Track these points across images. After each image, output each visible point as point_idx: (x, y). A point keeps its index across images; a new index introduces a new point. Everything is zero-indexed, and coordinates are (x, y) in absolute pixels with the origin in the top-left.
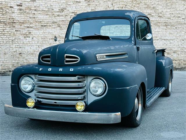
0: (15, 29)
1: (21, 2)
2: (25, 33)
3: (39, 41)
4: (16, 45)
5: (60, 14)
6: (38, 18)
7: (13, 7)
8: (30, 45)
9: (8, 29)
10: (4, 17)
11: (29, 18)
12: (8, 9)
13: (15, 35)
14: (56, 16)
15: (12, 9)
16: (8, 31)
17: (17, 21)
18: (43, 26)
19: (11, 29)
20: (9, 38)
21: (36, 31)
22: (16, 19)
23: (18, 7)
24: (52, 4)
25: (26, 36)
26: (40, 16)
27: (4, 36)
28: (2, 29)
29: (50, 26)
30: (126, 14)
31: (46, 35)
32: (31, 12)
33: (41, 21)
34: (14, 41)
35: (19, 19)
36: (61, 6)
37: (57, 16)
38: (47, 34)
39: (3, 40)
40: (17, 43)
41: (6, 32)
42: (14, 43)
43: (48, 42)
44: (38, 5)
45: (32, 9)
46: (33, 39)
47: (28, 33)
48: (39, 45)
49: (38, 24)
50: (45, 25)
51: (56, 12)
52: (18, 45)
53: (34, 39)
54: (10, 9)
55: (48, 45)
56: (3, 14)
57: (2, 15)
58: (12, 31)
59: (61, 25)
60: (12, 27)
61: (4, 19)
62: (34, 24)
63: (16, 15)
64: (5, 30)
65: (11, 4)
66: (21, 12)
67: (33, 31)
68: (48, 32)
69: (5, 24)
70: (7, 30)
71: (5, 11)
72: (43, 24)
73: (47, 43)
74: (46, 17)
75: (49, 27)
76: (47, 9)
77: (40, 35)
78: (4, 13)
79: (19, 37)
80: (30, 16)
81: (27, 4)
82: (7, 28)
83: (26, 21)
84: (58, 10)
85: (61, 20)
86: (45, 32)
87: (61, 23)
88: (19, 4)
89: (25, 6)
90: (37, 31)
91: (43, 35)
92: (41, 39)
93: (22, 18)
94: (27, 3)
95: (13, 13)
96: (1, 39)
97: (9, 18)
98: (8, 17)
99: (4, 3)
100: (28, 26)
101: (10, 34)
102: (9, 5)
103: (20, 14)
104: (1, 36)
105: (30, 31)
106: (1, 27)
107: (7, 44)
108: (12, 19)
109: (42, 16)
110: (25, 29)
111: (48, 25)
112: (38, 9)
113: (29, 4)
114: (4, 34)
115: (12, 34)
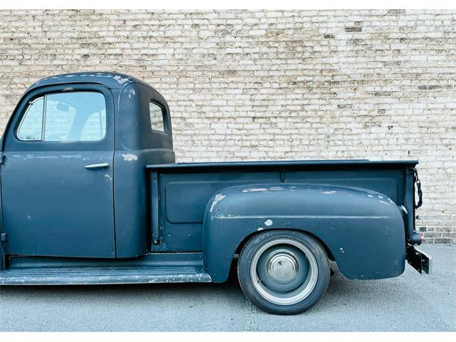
0: (337, 102)
1: (360, 19)
2: (364, 113)
3: (411, 136)
4: (337, 151)
6: (408, 65)
7: (333, 37)
8: (381, 148)
9: (316, 103)
10: (307, 67)
11: (380, 65)
12: (318, 42)
13: (336, 120)
15: (332, 41)
16: (317, 107)
18: (425, 88)
19: (324, 102)
20: (317, 128)
21: (401, 106)
22: (343, 71)
23: (350, 35)
25: (370, 122)
26: (416, 57)
27: (304, 125)
28: (299, 102)
29: (449, 87)
31: (435, 118)
32: (387, 47)
33: (419, 71)
34: (332, 138)
35: (349, 72)
38: (438, 112)
39: (300, 137)
40: (340, 143)
41: (309, 113)
42: (332, 143)
43: (441, 139)
44: (413, 24)
45: (391, 36)
46: (390, 131)
47: (375, 113)
48: (409, 148)
49: (407, 82)
50: (433, 83)
52: (344, 148)
53: (395, 130)
54: (323, 43)
55: (440, 147)
56: (303, 60)
57: (300, 63)
58: (328, 107)
60: (327, 96)
61: (305, 72)
62: (397, 83)
63: (343, 60)
64: (307, 108)
65: (327, 28)
66: (356, 48)
67: (393, 107)
68: (442, 106)
69: (309, 88)
70: (312, 107)
71: (309, 49)
72: (425, 83)
73: (438, 142)
74: (437, 58)
75: (445, 90)
76: (440, 35)
77: (413, 118)
78: (307, 55)
79: (349, 126)
80: (385, 59)
81: (378, 24)
82: (313, 102)
83: (372, 74)
86: (430, 106)
88: (352, 25)
89: (371, 30)
90: (406, 106)
91: (424, 118)
92: (418, 130)
93: (359, 66)
94: (379, 19)
95: (333, 54)
96: (296, 134)
97: (321, 71)
98: (316, 67)
99: (309, 25)
100: (378, 89)
101: (321, 117)
102: (322, 31)
103: (354, 54)
104: (296, 125)
105: (382, 107)
106: (297, 99)
107: (311, 148)
108: (330, 71)
109: (424, 58)
110: (367, 101)
111: (443, 83)
112: (412, 36)
113: (383, 24)
114: (304, 117)
115: (327, 119)
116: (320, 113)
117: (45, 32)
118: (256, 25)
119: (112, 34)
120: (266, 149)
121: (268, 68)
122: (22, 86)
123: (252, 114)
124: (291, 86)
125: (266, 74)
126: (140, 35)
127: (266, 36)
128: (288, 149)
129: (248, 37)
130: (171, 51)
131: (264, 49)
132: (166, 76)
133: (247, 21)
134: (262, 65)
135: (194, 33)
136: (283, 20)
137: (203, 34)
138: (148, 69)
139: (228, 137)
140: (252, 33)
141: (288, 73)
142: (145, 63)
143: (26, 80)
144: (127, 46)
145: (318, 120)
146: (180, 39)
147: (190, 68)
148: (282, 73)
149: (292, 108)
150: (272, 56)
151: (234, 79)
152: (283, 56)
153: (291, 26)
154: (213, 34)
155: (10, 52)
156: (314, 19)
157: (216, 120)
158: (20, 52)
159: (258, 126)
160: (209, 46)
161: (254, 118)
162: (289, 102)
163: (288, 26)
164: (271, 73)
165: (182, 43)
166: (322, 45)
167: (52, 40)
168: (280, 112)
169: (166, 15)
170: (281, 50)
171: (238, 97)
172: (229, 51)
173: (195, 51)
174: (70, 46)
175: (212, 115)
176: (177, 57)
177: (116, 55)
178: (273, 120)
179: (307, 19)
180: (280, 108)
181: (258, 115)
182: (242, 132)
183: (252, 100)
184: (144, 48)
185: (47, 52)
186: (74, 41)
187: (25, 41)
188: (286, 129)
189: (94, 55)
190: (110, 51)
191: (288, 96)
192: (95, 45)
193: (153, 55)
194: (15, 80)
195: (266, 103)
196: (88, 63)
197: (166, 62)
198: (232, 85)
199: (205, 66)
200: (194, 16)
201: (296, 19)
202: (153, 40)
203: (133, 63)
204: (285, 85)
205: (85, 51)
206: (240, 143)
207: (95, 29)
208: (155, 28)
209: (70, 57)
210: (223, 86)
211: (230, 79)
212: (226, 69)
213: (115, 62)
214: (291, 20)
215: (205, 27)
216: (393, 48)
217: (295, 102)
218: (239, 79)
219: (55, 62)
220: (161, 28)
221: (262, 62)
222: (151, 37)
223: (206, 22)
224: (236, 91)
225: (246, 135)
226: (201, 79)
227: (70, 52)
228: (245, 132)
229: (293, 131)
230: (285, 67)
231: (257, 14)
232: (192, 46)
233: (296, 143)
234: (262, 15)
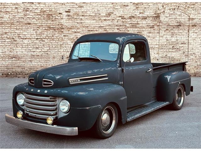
0: (64, 34)
1: (69, 8)
2: (72, 38)
4: (64, 50)
5: (107, 18)
6: (85, 24)
9: (57, 35)
10: (54, 23)
11: (76, 23)
12: (57, 15)
13: (63, 40)
14: (102, 20)
15: (61, 15)
16: (57, 36)
17: (66, 27)
18: (90, 31)
19: (59, 34)
20: (57, 42)
22: (65, 25)
23: (67, 14)
24: (99, 9)
25: (73, 41)
26: (87, 21)
27: (53, 41)
28: (52, 34)
30: (117, 39)
32: (78, 18)
33: (88, 25)
34: (62, 45)
35: (67, 25)
36: (108, 10)
37: (104, 20)
39: (52, 45)
40: (65, 47)
41: (55, 38)
42: (62, 47)
44: (86, 11)
45: (79, 14)
47: (75, 38)
48: (85, 49)
49: (84, 29)
50: (92, 29)
51: (103, 16)
52: (66, 49)
54: (59, 16)
56: (52, 21)
58: (61, 36)
59: (107, 29)
60: (60, 33)
61: (53, 25)
62: (81, 29)
63: (65, 21)
64: (54, 36)
65: (60, 11)
66: (69, 18)
69: (54, 29)
70: (56, 36)
71: (54, 17)
72: (89, 29)
74: (93, 22)
76: (94, 14)
78: (53, 19)
79: (67, 42)
80: (78, 21)
81: (75, 10)
82: (56, 34)
83: (74, 26)
84: (105, 15)
85: (108, 24)
87: (108, 27)
88: (67, 10)
89: (73, 12)
93: (70, 23)
94: (75, 9)
95: (62, 19)
96: (51, 44)
97: (58, 24)
98: (57, 23)
99: (54, 10)
100: (76, 31)
101: (59, 39)
102: (58, 12)
103: (68, 19)
104: (51, 41)
105: (77, 36)
106: (51, 33)
107: (56, 49)
108: (61, 24)
109: (89, 21)
110: (73, 34)
111: (95, 29)
112: (86, 14)
113: (77, 10)
114: (53, 39)
116: (58, 38)
118: (37, 9)
120: (41, 49)
123: (36, 37)
124: (49, 29)
125: (41, 25)
127: (40, 12)
128: (48, 49)
130: (8, 16)
131: (40, 17)
132: (7, 24)
133: (34, 7)
135: (16, 10)
136: (46, 8)
137: (19, 11)
139: (29, 45)
140: (35, 11)
141: (48, 25)
145: (58, 40)
146: (11, 12)
147: (15, 22)
148: (46, 25)
149: (49, 36)
150: (42, 19)
151: (30, 26)
152: (46, 19)
153: (48, 10)
154: (22, 11)
156: (55, 8)
157: (24, 39)
159: (39, 41)
160: (21, 15)
161: (37, 39)
162: (48, 34)
163: (47, 10)
164: (42, 24)
165: (12, 13)
168: (46, 37)
169: (6, 4)
170: (45, 17)
171: (31, 32)
172: (28, 16)
173: (16, 16)
175: (23, 37)
176: (10, 18)
178: (44, 40)
179: (53, 8)
180: (45, 36)
181: (38, 38)
182: (33, 43)
183: (36, 33)
188: (48, 42)
191: (48, 32)
193: (2, 17)
195: (41, 34)
197: (7, 20)
198: (29, 28)
199: (20, 21)
200: (16, 5)
201: (50, 8)
202: (2, 12)
204: (47, 28)
206: (33, 47)
208: (2, 8)
210: (26, 28)
211: (29, 26)
212: (27, 22)
214: (48, 8)
215: (20, 9)
216: (80, 18)
217: (50, 34)
218: (31, 26)
220: (5, 8)
221: (39, 21)
223: (20, 7)
224: (31, 30)
225: (35, 44)
226: (19, 26)
228: (34, 43)
229: (50, 43)
230: (47, 23)
231: (37, 5)
232: (16, 15)
233: (51, 47)
234: (39, 5)
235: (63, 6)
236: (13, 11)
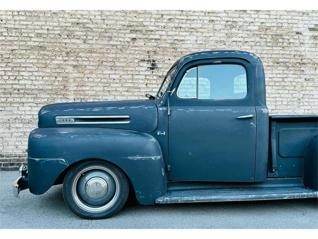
0: (305, 77)
4: (305, 110)
7: (301, 34)
9: (291, 77)
10: (285, 52)
12: (292, 36)
13: (304, 89)
15: (300, 36)
16: (292, 80)
19: (296, 76)
20: (292, 94)
22: (307, 57)
23: (312, 33)
27: (283, 91)
34: (302, 100)
35: (311, 57)
39: (282, 99)
40: (307, 104)
41: (287, 84)
42: (301, 104)
52: (309, 108)
54: (295, 37)
56: (283, 48)
57: (281, 50)
58: (299, 80)
60: (298, 73)
61: (284, 56)
63: (307, 49)
64: (286, 80)
65: (298, 28)
66: (315, 42)
69: (286, 66)
70: (289, 79)
71: (287, 41)
78: (285, 44)
79: (312, 93)
82: (289, 76)
88: (313, 26)
95: (302, 45)
97: (294, 56)
98: (291, 53)
99: (286, 25)
101: (295, 87)
102: (295, 30)
103: (314, 45)
104: (279, 91)
106: (279, 74)
107: (289, 107)
108: (300, 56)
114: (284, 86)
115: (298, 87)
116: (294, 84)
117: (104, 20)
118: (252, 22)
119: (153, 24)
121: (260, 52)
122: (86, 59)
124: (275, 65)
125: (259, 56)
126: (173, 26)
127: (259, 30)
128: (274, 107)
129: (247, 30)
130: (195, 38)
131: (258, 39)
133: (246, 19)
134: (257, 50)
135: (211, 26)
136: (270, 21)
137: (217, 27)
138: (179, 50)
140: (249, 28)
141: (273, 56)
142: (177, 46)
143: (89, 54)
144: (164, 33)
145: (293, 88)
146: (201, 30)
148: (269, 56)
149: (276, 80)
150: (263, 44)
152: (270, 44)
153: (275, 25)
154: (224, 27)
155: (76, 33)
156: (289, 21)
158: (84, 33)
160: (221, 35)
162: (275, 75)
163: (273, 25)
164: (262, 56)
165: (203, 33)
166: (294, 39)
167: (108, 26)
168: (269, 82)
169: (192, 13)
170: (269, 40)
172: (234, 39)
173: (211, 38)
174: (122, 31)
176: (199, 42)
177: (156, 39)
179: (285, 21)
180: (268, 80)
184: (176, 35)
185: (105, 34)
186: (125, 27)
187: (88, 26)
188: (272, 93)
189: (140, 39)
190: (151, 37)
191: (274, 72)
192: (141, 31)
193: (182, 40)
194: (81, 54)
196: (135, 44)
197: (191, 46)
200: (211, 15)
201: (278, 21)
202: (182, 30)
203: (168, 46)
204: (271, 64)
205: (134, 36)
207: (141, 20)
208: (184, 21)
209: (122, 40)
213: (155, 44)
214: (275, 21)
215: (218, 23)
217: (278, 76)
219: (111, 43)
220: (188, 22)
221: (256, 48)
222: (181, 27)
223: (219, 19)
227: (122, 35)
229: (277, 96)
230: (271, 52)
231: (253, 16)
232: (209, 35)
233: (279, 103)
234: (256, 16)
235: (305, 18)
236: (205, 28)
